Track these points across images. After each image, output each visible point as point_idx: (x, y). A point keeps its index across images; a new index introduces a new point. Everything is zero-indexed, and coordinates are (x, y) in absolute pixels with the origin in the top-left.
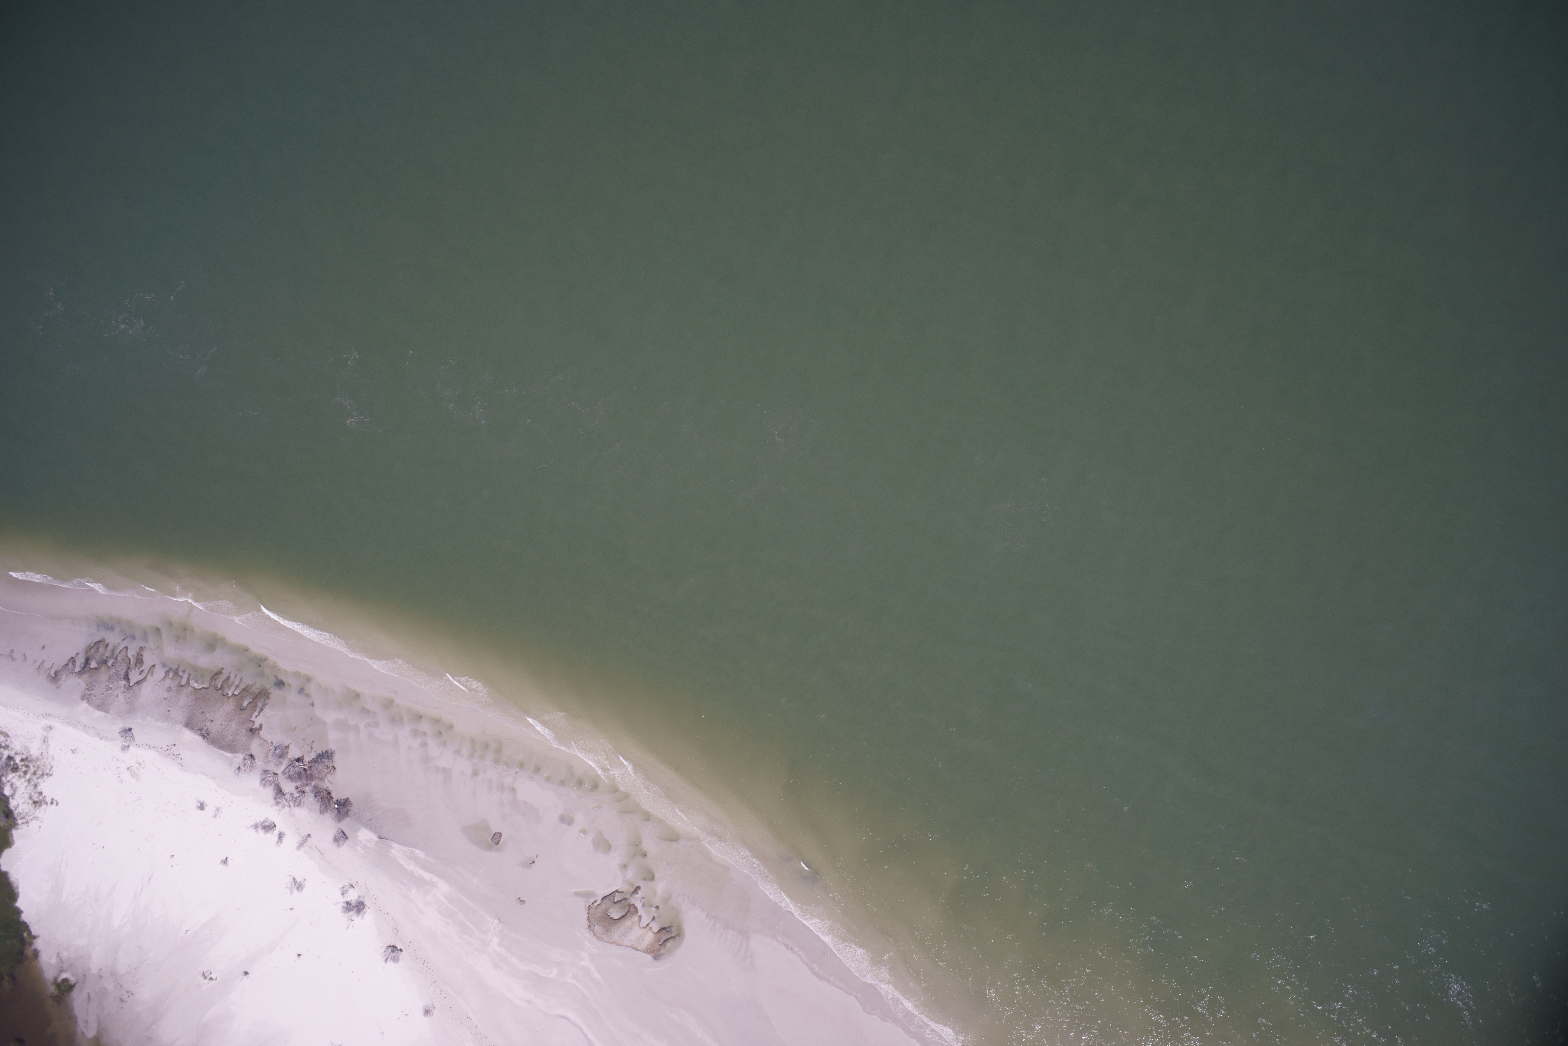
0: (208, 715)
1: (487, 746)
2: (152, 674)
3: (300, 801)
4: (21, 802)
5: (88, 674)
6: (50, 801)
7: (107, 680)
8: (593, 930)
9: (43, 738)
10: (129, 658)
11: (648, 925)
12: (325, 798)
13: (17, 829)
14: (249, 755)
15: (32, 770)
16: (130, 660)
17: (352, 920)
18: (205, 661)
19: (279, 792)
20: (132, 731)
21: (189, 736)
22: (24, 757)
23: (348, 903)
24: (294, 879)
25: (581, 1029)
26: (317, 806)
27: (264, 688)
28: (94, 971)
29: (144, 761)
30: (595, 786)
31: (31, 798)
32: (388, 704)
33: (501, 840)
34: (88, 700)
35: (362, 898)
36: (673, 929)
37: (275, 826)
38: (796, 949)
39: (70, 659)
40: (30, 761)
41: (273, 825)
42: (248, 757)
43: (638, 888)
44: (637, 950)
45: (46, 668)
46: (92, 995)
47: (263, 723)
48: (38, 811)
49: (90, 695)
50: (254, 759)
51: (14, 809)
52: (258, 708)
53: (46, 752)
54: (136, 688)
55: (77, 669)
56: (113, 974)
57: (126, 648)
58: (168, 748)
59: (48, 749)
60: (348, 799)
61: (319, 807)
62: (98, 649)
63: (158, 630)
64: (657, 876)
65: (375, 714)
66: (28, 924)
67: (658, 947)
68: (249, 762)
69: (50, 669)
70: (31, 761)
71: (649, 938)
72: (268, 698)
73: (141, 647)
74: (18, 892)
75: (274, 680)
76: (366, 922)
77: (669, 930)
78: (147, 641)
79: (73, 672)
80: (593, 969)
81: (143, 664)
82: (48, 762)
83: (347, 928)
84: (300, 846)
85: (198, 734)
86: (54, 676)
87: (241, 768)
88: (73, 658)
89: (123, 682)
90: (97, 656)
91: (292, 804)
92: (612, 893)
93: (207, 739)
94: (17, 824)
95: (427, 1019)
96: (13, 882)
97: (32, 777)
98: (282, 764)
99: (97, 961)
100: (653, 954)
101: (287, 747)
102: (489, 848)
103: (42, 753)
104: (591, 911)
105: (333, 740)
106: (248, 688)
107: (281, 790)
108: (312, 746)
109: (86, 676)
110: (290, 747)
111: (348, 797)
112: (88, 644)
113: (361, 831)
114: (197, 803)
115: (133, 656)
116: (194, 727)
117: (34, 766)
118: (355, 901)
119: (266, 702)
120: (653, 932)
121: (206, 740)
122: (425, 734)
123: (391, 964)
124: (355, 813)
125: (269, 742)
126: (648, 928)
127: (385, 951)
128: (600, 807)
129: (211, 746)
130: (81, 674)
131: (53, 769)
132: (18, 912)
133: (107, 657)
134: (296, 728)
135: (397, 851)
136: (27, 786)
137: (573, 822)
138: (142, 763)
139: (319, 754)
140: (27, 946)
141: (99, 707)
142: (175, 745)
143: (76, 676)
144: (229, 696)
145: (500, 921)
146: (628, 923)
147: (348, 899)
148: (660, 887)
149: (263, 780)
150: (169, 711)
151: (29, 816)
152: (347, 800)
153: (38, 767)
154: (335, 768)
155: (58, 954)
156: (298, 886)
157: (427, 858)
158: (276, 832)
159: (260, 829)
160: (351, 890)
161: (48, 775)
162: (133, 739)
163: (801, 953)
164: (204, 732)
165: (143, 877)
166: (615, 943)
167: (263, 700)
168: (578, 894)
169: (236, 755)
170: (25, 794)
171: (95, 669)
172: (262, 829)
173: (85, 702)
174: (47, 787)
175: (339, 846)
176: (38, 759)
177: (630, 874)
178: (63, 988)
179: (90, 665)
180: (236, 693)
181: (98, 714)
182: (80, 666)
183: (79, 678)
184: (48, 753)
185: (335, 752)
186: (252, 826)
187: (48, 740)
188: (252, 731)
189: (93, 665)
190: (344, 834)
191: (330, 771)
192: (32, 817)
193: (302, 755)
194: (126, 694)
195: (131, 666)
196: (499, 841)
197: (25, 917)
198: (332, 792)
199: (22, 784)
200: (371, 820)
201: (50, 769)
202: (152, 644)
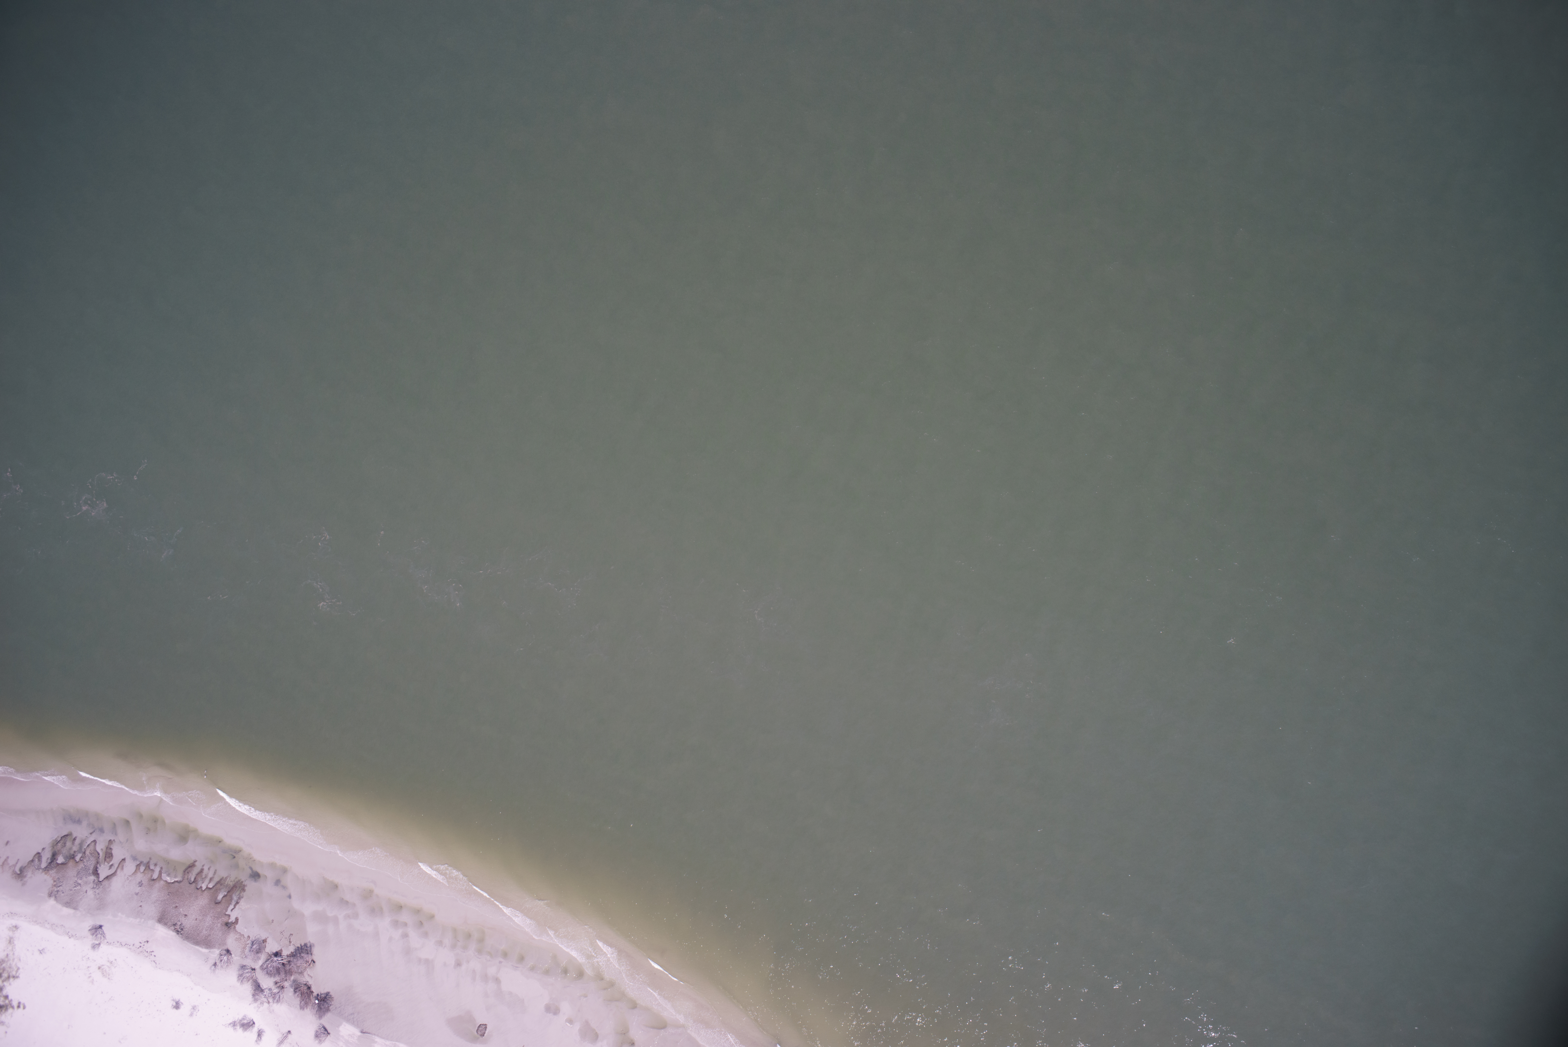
0: (181, 910)
1: (469, 936)
2: (122, 869)
3: (279, 996)
5: (55, 870)
6: (17, 1005)
7: (75, 875)
9: (8, 938)
10: (98, 852)
12: (304, 992)
14: (225, 950)
16: (99, 854)
18: (177, 854)
19: (258, 988)
20: (103, 928)
21: (163, 932)
26: (297, 1001)
27: (239, 881)
29: (116, 960)
30: (579, 975)
32: (367, 894)
33: (487, 1032)
34: (56, 897)
37: (254, 1023)
39: (36, 855)
41: (252, 1022)
42: (224, 952)
45: (10, 865)
47: (239, 916)
48: (4, 1016)
49: (58, 891)
50: (231, 954)
52: (233, 901)
53: (12, 953)
54: (106, 883)
55: (44, 865)
57: (95, 841)
58: (141, 945)
59: (14, 950)
60: (329, 993)
61: (299, 1003)
62: (65, 843)
63: (127, 822)
65: (354, 905)
68: (225, 958)
69: (15, 866)
72: (244, 890)
73: (110, 840)
75: (249, 871)
78: (116, 834)
79: (39, 869)
81: (112, 858)
82: (14, 964)
84: (280, 1043)
85: (171, 930)
86: (19, 872)
87: (217, 964)
88: (39, 853)
89: (92, 878)
90: (65, 851)
91: (271, 1000)
93: (181, 934)
98: (260, 959)
101: (264, 941)
102: (474, 1040)
103: (7, 955)
105: (311, 933)
106: (222, 880)
107: (259, 986)
108: (290, 939)
109: (53, 872)
110: (267, 940)
111: (328, 991)
112: (54, 839)
113: (343, 1026)
114: (172, 1002)
115: (102, 849)
116: (168, 923)
119: (241, 895)
121: (181, 936)
122: (406, 924)
124: (336, 1008)
125: (246, 936)
128: (586, 996)
129: (186, 942)
131: (19, 971)
133: (75, 852)
134: (273, 921)
135: (380, 1045)
137: (559, 1012)
138: (114, 961)
139: (298, 947)
141: (68, 904)
142: (147, 942)
143: (42, 872)
144: (203, 889)
149: (241, 975)
150: (141, 906)
153: (4, 970)
154: (314, 962)
158: (255, 1029)
159: (238, 1027)
161: (14, 977)
162: (103, 936)
164: (178, 927)
167: (238, 892)
169: (212, 950)
171: (62, 864)
172: (240, 1027)
173: (53, 898)
174: (13, 990)
176: (3, 961)
179: (57, 860)
180: (211, 886)
181: (67, 911)
182: (47, 862)
183: (46, 874)
184: (14, 954)
185: (314, 945)
186: (230, 1024)
187: (14, 940)
188: (228, 925)
189: (60, 860)
190: (326, 1030)
191: (309, 965)
193: (280, 949)
194: (95, 890)
195: (100, 861)
196: (485, 1033)
198: (312, 986)
200: (353, 1014)
201: (17, 971)
202: (121, 836)
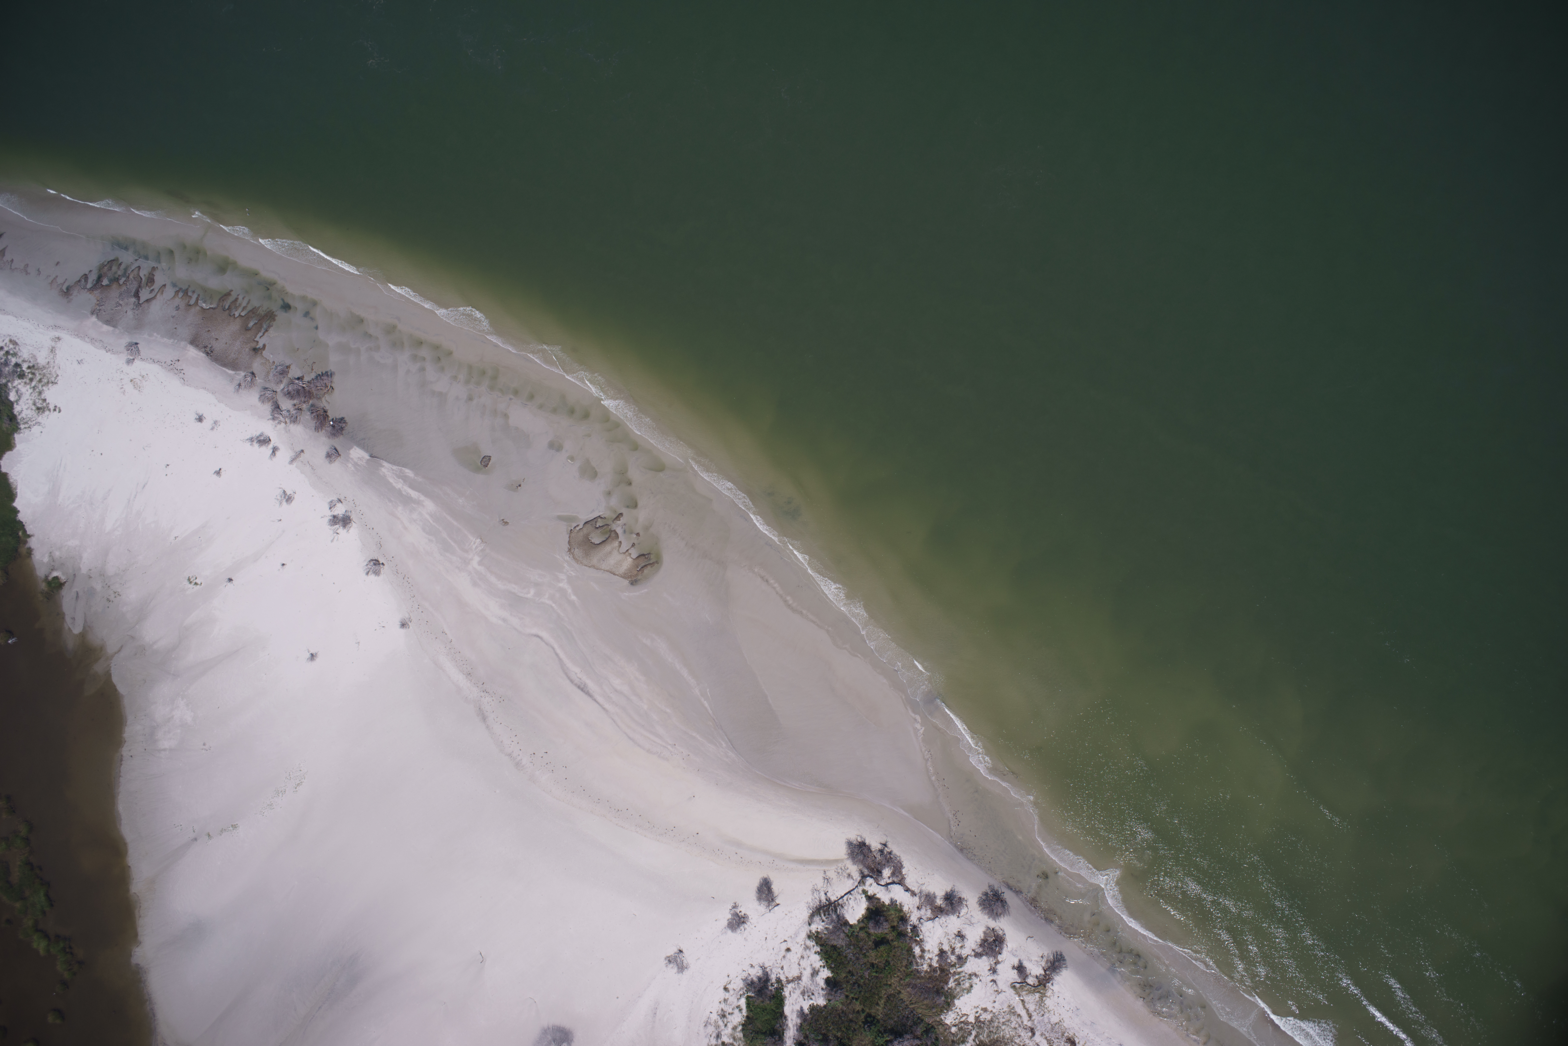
0: (213, 334)
1: (483, 373)
2: (162, 293)
3: (297, 417)
4: (25, 407)
5: (99, 291)
6: (53, 408)
7: (118, 296)
8: (573, 554)
9: (51, 348)
10: (141, 277)
11: (627, 550)
12: (321, 418)
13: (19, 433)
14: (250, 373)
15: (38, 377)
16: (141, 279)
17: (337, 533)
18: (216, 283)
19: (277, 407)
20: (139, 345)
21: (193, 352)
22: (31, 365)
23: (334, 517)
24: (284, 492)
25: (553, 649)
26: (313, 424)
27: (270, 311)
28: (84, 571)
29: (147, 374)
30: (586, 416)
31: (34, 404)
32: (391, 330)
33: (490, 463)
34: (97, 315)
35: (349, 513)
36: (652, 556)
37: (270, 440)
38: (772, 581)
39: (83, 276)
40: (36, 369)
41: (268, 439)
42: (249, 375)
43: (621, 514)
44: (614, 574)
45: (59, 283)
46: (80, 594)
47: (266, 343)
48: (40, 417)
49: (100, 310)
50: (255, 377)
51: (18, 414)
52: (263, 329)
53: (52, 361)
54: (146, 305)
55: (89, 286)
56: (102, 574)
57: (139, 267)
58: (172, 363)
59: (55, 358)
60: (344, 418)
62: (111, 267)
63: (171, 252)
64: (640, 504)
65: (377, 338)
66: (24, 523)
67: (636, 572)
68: (249, 379)
69: (63, 284)
70: (38, 369)
71: (627, 563)
72: (274, 320)
73: (154, 267)
74: (17, 492)
75: (281, 303)
76: (350, 536)
77: (648, 557)
78: (160, 262)
79: (85, 288)
80: (570, 591)
81: (154, 283)
82: (54, 371)
83: (332, 541)
84: (292, 461)
85: (202, 351)
86: (65, 291)
87: (242, 384)
88: (86, 275)
89: (133, 300)
90: (110, 274)
91: (288, 420)
92: (595, 518)
93: (211, 356)
94: (20, 429)
95: (403, 631)
96: (12, 483)
97: (37, 385)
98: (282, 383)
99: (87, 562)
100: (630, 579)
101: (288, 367)
102: (477, 470)
103: (48, 362)
104: (573, 535)
105: (334, 361)
106: (255, 310)
108: (312, 367)
109: (97, 292)
110: (291, 367)
111: (343, 416)
112: (101, 263)
113: (353, 449)
114: (196, 415)
115: (145, 275)
116: (199, 345)
117: (40, 374)
118: (341, 516)
119: (271, 324)
120: (632, 558)
121: (210, 357)
122: (424, 359)
123: (372, 577)
124: (349, 433)
125: (271, 361)
126: (627, 553)
127: (367, 565)
128: (589, 436)
129: (214, 363)
130: (93, 290)
131: (58, 378)
132: (16, 511)
133: (119, 276)
134: (298, 349)
135: (387, 469)
136: (32, 393)
137: (562, 449)
138: (146, 376)
139: (319, 374)
140: (21, 545)
141: (108, 322)
142: (178, 360)
143: (87, 292)
144: (236, 316)
145: (482, 541)
146: (608, 548)
147: (335, 513)
148: (642, 515)
149: (262, 396)
150: (176, 328)
151: (31, 422)
152: (342, 420)
153: (44, 375)
154: (333, 389)
155: (51, 553)
156: (289, 499)
157: (416, 478)
158: (271, 446)
159: (255, 443)
160: (339, 505)
161: (53, 383)
162: (138, 353)
163: (776, 585)
164: (208, 349)
165: (138, 484)
166: (593, 567)
167: (268, 322)
168: (561, 518)
169: (238, 372)
170: (29, 400)
171: (107, 286)
172: (257, 443)
173: (95, 316)
174: (51, 395)
175: (331, 462)
176: (44, 367)
177: (614, 501)
178: (53, 585)
179: (102, 282)
180: (243, 314)
181: (106, 328)
182: (92, 283)
183: (90, 293)
184: (54, 362)
185: (334, 373)
186: (248, 440)
187: (55, 350)
188: (255, 350)
189: (105, 282)
190: (336, 450)
191: (328, 391)
192: (34, 422)
193: (302, 375)
194: (135, 311)
195: (142, 285)
196: (488, 464)
197: (21, 517)
198: (328, 411)
199: (27, 391)
200: (365, 439)
201: (56, 378)
202: (164, 265)
